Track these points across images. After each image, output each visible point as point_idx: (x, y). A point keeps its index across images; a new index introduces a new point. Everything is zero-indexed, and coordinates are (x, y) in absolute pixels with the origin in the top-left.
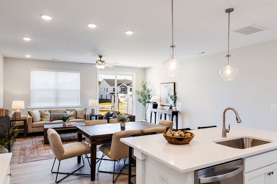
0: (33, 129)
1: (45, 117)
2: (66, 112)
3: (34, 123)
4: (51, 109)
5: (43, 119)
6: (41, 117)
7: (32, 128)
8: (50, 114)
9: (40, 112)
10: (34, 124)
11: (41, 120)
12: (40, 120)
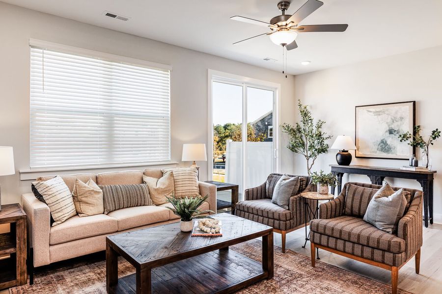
0: (52, 248)
1: (89, 200)
2: (143, 182)
3: (57, 228)
4: (99, 173)
5: (83, 208)
6: (76, 199)
7: (50, 245)
8: (102, 188)
9: (67, 182)
10: (57, 232)
11: (77, 214)
12: (75, 213)
